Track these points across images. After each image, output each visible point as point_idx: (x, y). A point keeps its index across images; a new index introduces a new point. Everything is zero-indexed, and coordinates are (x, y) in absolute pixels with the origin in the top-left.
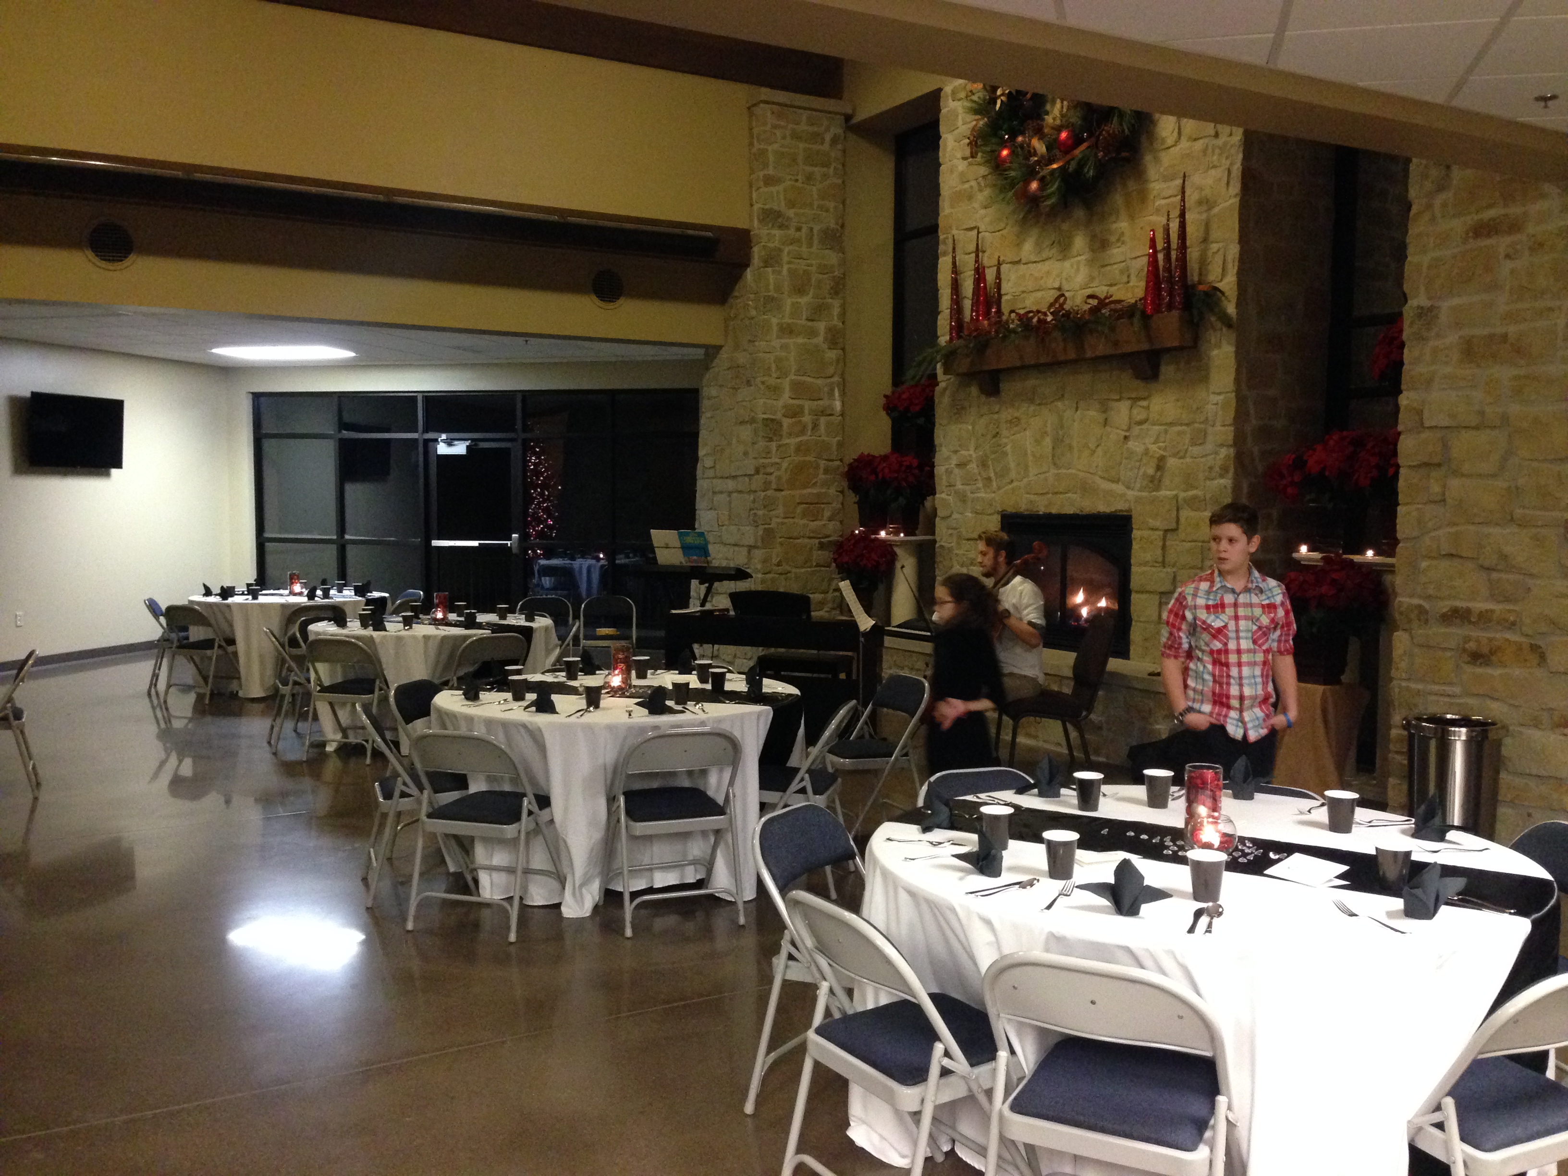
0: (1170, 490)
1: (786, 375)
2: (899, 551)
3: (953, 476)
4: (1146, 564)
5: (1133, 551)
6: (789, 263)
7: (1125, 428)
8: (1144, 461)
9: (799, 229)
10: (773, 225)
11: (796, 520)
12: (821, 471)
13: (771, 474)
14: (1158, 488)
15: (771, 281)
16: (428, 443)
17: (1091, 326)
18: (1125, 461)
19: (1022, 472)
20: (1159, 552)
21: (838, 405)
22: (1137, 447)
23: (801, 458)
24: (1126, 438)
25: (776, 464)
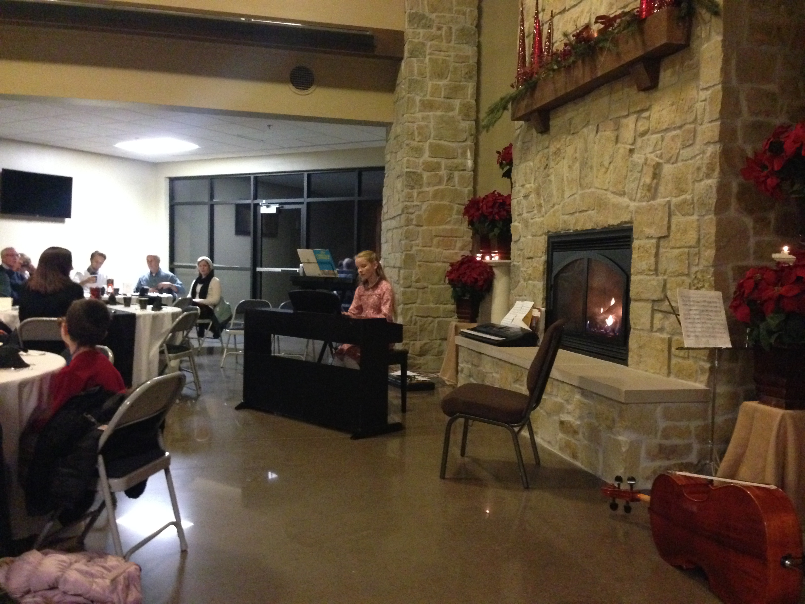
0: (664, 198)
1: (427, 138)
2: (496, 271)
3: (521, 206)
4: (641, 273)
5: (633, 261)
6: (430, 54)
7: (630, 141)
8: (644, 171)
9: (439, 28)
10: (418, 26)
11: (432, 249)
12: (455, 212)
13: (412, 213)
14: (654, 198)
15: (416, 69)
16: (257, 206)
17: (601, 45)
18: (629, 174)
19: (560, 196)
20: (653, 260)
21: (470, 163)
22: (640, 158)
23: (437, 202)
24: (631, 151)
25: (417, 206)
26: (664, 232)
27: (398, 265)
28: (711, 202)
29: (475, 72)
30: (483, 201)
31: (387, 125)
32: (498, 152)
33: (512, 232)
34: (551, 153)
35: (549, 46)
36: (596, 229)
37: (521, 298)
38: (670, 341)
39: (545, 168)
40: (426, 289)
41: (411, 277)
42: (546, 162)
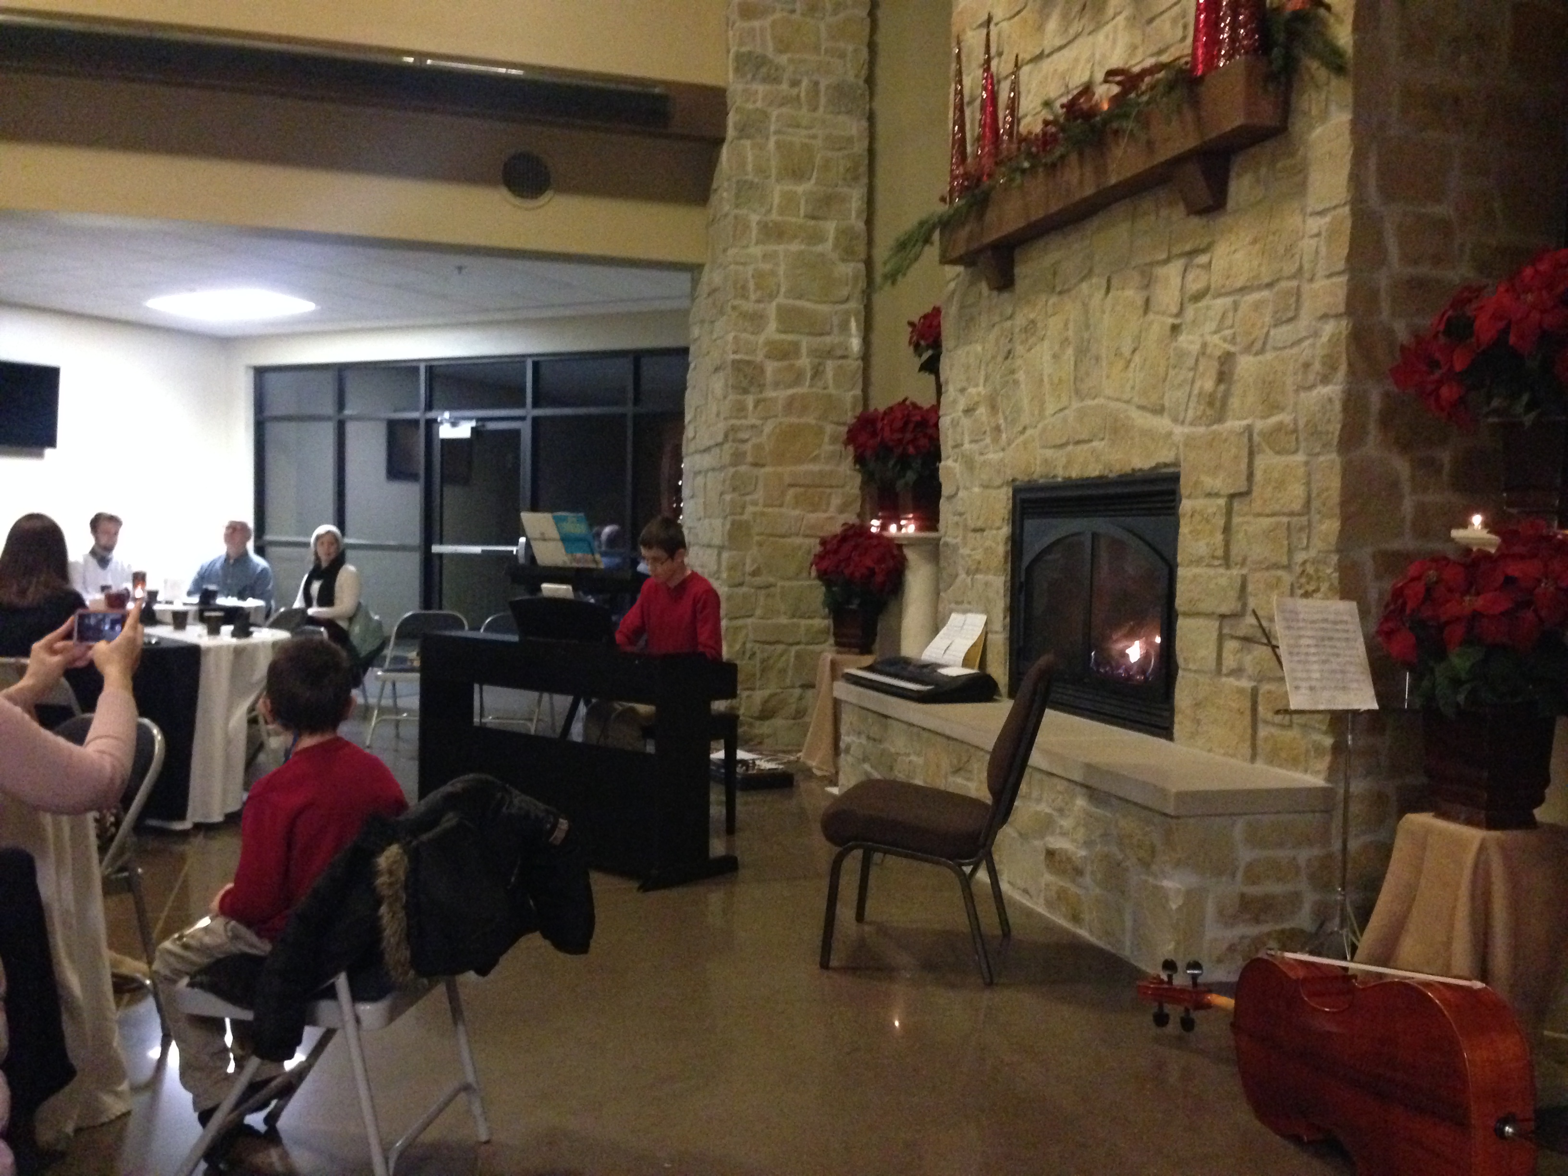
0: (1239, 419)
1: (772, 296)
4: (1199, 561)
5: (1180, 539)
6: (777, 132)
7: (1174, 309)
8: (1201, 368)
9: (795, 83)
11: (784, 510)
12: (826, 439)
13: (745, 441)
14: (1220, 419)
16: (431, 425)
17: (1115, 125)
18: (1172, 373)
19: (1036, 412)
20: (1219, 537)
21: (855, 344)
22: (1192, 342)
23: (794, 420)
24: (1175, 329)
25: (753, 427)
26: (1242, 487)
27: (717, 541)
28: (1331, 429)
29: (863, 169)
30: (883, 419)
31: (694, 269)
32: (911, 324)
33: (942, 479)
34: (1017, 330)
35: (1012, 124)
36: (1107, 477)
37: (960, 607)
38: (1255, 693)
39: (1006, 358)
40: (772, 589)
41: (744, 564)
42: (1009, 347)
